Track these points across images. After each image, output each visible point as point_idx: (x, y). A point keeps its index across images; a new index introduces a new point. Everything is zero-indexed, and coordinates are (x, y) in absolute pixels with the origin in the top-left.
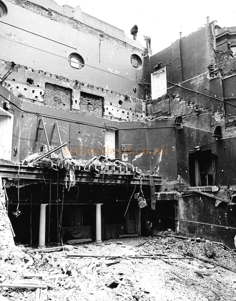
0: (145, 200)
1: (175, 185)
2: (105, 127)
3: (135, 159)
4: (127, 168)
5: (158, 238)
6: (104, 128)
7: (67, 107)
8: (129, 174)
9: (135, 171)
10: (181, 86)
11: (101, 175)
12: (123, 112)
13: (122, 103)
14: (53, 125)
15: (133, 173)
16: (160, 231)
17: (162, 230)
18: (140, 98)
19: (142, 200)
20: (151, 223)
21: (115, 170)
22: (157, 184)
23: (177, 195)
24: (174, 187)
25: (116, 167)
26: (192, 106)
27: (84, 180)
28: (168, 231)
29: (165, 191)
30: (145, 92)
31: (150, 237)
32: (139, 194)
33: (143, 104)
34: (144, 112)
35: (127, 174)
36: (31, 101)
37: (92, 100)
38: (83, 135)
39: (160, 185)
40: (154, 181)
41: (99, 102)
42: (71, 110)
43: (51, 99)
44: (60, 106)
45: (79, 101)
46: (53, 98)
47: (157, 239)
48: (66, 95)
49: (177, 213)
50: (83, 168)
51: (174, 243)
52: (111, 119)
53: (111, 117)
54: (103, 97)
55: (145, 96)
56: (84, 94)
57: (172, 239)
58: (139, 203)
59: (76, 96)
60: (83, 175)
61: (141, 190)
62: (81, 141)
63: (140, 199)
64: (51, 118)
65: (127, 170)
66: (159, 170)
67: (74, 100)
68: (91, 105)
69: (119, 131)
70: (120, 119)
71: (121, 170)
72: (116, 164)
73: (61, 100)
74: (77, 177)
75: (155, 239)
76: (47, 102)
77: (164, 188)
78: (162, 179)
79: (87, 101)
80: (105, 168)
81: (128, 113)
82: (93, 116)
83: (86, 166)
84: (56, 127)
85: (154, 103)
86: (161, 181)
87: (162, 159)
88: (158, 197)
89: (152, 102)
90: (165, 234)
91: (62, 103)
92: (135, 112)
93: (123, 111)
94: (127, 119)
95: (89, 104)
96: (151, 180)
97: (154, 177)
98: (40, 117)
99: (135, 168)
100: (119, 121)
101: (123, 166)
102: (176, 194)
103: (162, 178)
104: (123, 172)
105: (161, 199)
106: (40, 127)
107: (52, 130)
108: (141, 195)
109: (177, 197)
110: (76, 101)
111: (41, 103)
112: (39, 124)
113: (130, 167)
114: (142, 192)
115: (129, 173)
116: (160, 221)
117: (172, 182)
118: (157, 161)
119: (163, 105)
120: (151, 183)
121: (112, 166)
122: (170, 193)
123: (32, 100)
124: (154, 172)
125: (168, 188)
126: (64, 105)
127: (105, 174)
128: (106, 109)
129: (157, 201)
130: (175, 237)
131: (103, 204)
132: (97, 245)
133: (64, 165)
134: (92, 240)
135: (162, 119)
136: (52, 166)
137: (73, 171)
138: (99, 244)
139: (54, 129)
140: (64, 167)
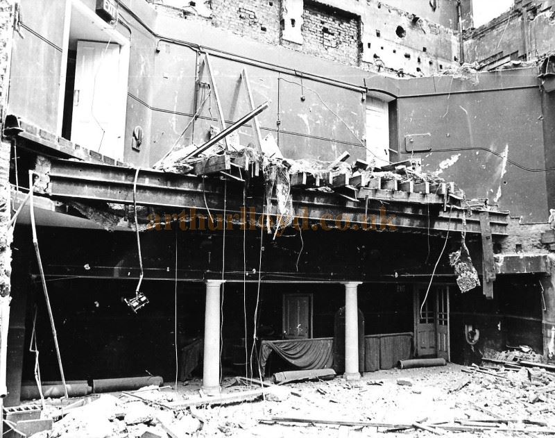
0: (474, 269)
1: (542, 234)
2: (365, 90)
3: (441, 171)
4: (427, 185)
5: (497, 370)
6: (362, 92)
7: (272, 34)
8: (434, 201)
9: (448, 193)
11: (362, 201)
12: (407, 56)
13: (403, 34)
14: (237, 77)
15: (443, 200)
16: (501, 352)
17: (506, 349)
18: (447, 25)
19: (467, 270)
20: (477, 332)
21: (396, 189)
22: (497, 233)
23: (548, 261)
24: (540, 240)
25: (399, 182)
27: (316, 215)
28: (521, 350)
29: (517, 252)
30: (458, 11)
31: (473, 364)
32: (459, 253)
33: (452, 40)
34: (455, 59)
35: (427, 201)
36: (180, 15)
37: (333, 23)
38: (313, 107)
39: (504, 234)
40: (492, 224)
41: (349, 28)
42: (281, 44)
43: (229, 13)
44: (253, 32)
45: (299, 22)
46: (234, 9)
47: (494, 372)
48: (268, 5)
49: (548, 306)
50: (315, 180)
51: (544, 383)
52: (379, 70)
53: (380, 66)
54: (360, 16)
55: (458, 21)
57: (539, 373)
58: (459, 278)
59: (294, 9)
60: (313, 201)
61: (464, 244)
62: (307, 122)
63: (460, 269)
64: (231, 59)
65: (428, 191)
66: (500, 198)
67: (287, 18)
68: (329, 33)
69: (400, 102)
70: (401, 73)
71: (411, 191)
72: (400, 176)
73: (255, 17)
74: (297, 205)
75: (490, 370)
76: (220, 19)
77: (512, 241)
78: (508, 221)
79: (321, 25)
80: (371, 184)
81: (419, 60)
82: (336, 61)
83: (321, 175)
84: (243, 84)
85: (479, 34)
86: (506, 225)
87: (506, 168)
88: (500, 264)
89: (475, 33)
90: (515, 360)
91: (258, 24)
92: (436, 56)
93: (408, 53)
94: (418, 74)
95: (325, 30)
96: (485, 221)
97: (492, 214)
98: (202, 54)
99: (448, 184)
100: (397, 78)
101: (415, 180)
102: (545, 257)
103: (508, 217)
104: (417, 194)
105: (509, 270)
106: (203, 81)
107: (234, 89)
108: (463, 257)
109: (549, 265)
110: (293, 21)
111: (205, 21)
112: (201, 72)
113: (435, 184)
114: (466, 249)
115: (432, 199)
116: (499, 325)
117: (534, 227)
118: (495, 175)
119: (505, 37)
120: (486, 229)
121: (388, 180)
122: (531, 255)
123: (181, 11)
124: (488, 202)
125: (525, 244)
126: (264, 29)
127: (371, 200)
128: (365, 46)
129: (497, 275)
130: (547, 369)
131: (361, 283)
132: (350, 387)
133: (261, 167)
134: (335, 373)
135: (506, 68)
136: (228, 167)
137: (285, 186)
138: (354, 384)
139: (238, 87)
140: (261, 172)
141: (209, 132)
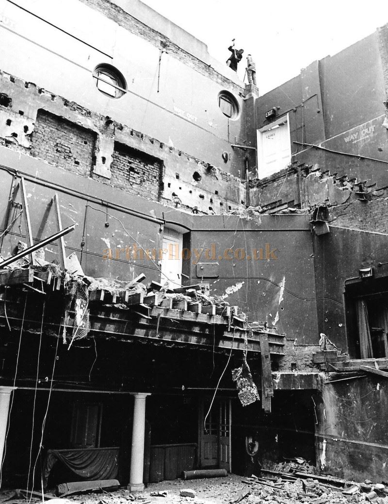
0: (254, 385)
1: (314, 355)
2: (163, 222)
3: (227, 296)
4: (214, 307)
5: (275, 481)
6: (160, 224)
7: (84, 167)
8: (219, 322)
9: (232, 315)
10: (322, 148)
11: (154, 319)
12: (202, 197)
13: (199, 179)
14: (48, 201)
15: (228, 321)
16: (278, 463)
17: (283, 461)
18: (236, 175)
19: (248, 385)
20: (257, 444)
21: (186, 309)
22: (275, 353)
23: (319, 379)
24: (311, 360)
25: (189, 303)
26: (349, 185)
27: (110, 329)
28: (296, 462)
29: (292, 370)
30: (246, 165)
31: (253, 476)
32: (240, 369)
33: (240, 187)
34: (242, 203)
35: (213, 321)
36: (2, 143)
37: (139, 164)
38: (115, 233)
39: (281, 354)
40: (271, 345)
41: (153, 169)
42: (91, 176)
43: (47, 146)
44: (67, 165)
45: (110, 160)
46: (52, 144)
47: (272, 483)
48: (83, 144)
49: (320, 421)
50: (112, 297)
51: (317, 494)
52: (176, 206)
53: (177, 203)
54: (162, 161)
55: (246, 173)
56: (121, 148)
57: (313, 484)
58: (241, 392)
59: (106, 149)
60: (109, 316)
61: (246, 361)
62: (109, 246)
63: (241, 384)
64: (44, 185)
65: (214, 313)
66: (278, 322)
67: (99, 156)
68: (135, 172)
69: (193, 235)
70: (195, 210)
71: (200, 311)
72: (190, 298)
73: (70, 152)
74: (93, 319)
75: (268, 481)
76: (38, 150)
77: (288, 361)
78: (285, 342)
79: (128, 164)
80: (163, 304)
81: (211, 201)
82: (139, 196)
83: (118, 293)
84: (53, 208)
85: (263, 185)
86: (282, 346)
87: (283, 297)
88: (277, 381)
89: (259, 183)
90: (291, 471)
91: (72, 158)
92: (226, 199)
93: (202, 194)
94: (210, 212)
95: (132, 169)
96: (264, 341)
97: (270, 336)
98: (18, 179)
99: (233, 308)
100: (192, 214)
101: (203, 302)
102: (316, 376)
103: (285, 339)
104: (205, 315)
105: (284, 387)
106: (16, 201)
107: (44, 212)
108: (245, 374)
109: (320, 382)
110: (104, 159)
111: (24, 150)
112: (15, 194)
113: (221, 306)
114: (248, 366)
115: (217, 320)
116: (276, 438)
117: (306, 348)
118: (273, 302)
119: (284, 189)
120: (264, 349)
121: (179, 301)
122: (304, 373)
123: (3, 139)
124: (267, 325)
125: (299, 363)
126: (77, 163)
127: (162, 318)
128: (166, 185)
129: (275, 391)
130: (320, 480)
131: (150, 394)
132: (134, 498)
133: (62, 282)
134: (119, 484)
135: (284, 213)
136: (31, 280)
137: (84, 301)
138: (137, 495)
139: (48, 210)
140: (62, 287)
141: (17, 247)
